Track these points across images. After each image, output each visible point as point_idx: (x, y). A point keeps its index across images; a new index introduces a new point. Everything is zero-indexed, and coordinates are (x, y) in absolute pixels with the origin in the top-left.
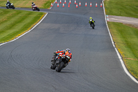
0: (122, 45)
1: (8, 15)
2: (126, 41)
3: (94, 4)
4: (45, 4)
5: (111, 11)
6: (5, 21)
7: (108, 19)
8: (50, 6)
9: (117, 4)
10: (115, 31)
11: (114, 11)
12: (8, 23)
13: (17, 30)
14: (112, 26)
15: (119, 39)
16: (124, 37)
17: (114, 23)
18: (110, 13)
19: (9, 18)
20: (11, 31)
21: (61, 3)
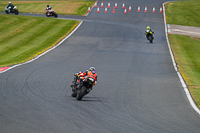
0: (188, 68)
1: (25, 24)
2: (193, 62)
3: (150, 9)
4: (80, 9)
5: (173, 19)
6: (21, 33)
7: (169, 30)
8: (86, 11)
9: (183, 8)
10: (179, 47)
11: (179, 18)
12: (24, 36)
13: (37, 46)
14: (175, 40)
15: (184, 59)
16: (191, 57)
17: (178, 36)
18: (173, 22)
19: (26, 29)
20: (28, 48)
21: (103, 8)
